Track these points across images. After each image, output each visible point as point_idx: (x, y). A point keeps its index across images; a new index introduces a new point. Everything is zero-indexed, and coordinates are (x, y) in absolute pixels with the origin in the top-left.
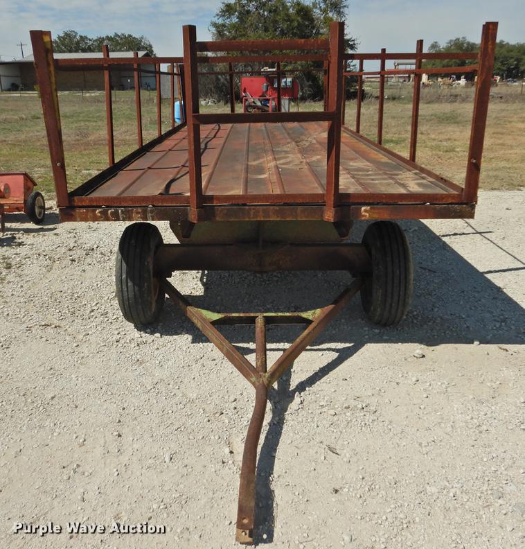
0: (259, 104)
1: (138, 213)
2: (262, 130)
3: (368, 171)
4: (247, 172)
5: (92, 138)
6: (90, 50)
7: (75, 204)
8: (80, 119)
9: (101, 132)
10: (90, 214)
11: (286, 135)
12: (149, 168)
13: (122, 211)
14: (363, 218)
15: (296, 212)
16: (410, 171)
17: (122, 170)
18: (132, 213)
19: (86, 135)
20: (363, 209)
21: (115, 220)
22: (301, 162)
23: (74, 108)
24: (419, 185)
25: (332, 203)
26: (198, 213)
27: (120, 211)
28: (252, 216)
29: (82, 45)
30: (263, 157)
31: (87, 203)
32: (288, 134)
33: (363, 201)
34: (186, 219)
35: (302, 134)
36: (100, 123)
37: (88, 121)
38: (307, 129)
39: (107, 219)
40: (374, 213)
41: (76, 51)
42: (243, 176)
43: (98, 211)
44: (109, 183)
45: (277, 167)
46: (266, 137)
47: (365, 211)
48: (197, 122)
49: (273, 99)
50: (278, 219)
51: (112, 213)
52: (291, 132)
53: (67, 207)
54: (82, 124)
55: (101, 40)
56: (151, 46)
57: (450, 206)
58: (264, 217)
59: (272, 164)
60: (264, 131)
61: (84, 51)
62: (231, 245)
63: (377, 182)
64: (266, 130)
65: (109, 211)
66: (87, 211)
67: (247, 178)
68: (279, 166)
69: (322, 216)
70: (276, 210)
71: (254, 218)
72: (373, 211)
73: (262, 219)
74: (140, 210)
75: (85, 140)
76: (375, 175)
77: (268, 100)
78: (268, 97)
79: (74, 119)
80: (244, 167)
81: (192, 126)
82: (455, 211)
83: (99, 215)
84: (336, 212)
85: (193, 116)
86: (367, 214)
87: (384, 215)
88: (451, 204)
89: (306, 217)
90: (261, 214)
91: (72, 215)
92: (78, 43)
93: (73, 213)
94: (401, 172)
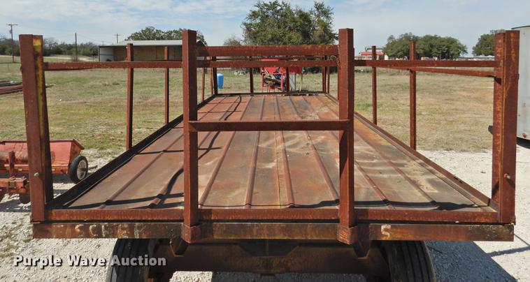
0: (273, 78)
1: (123, 229)
2: (274, 103)
3: (372, 158)
4: (256, 159)
5: (150, 100)
6: (162, 38)
7: (53, 218)
8: (147, 85)
9: (158, 96)
10: (69, 230)
11: (294, 110)
12: (165, 151)
13: (105, 226)
14: (384, 239)
15: (306, 231)
16: (414, 160)
17: (139, 153)
18: (117, 228)
19: (146, 98)
20: (383, 227)
21: (96, 237)
22: (308, 144)
23: (145, 77)
24: (431, 182)
25: (348, 221)
26: (192, 231)
27: (103, 226)
28: (255, 234)
29: (157, 36)
30: (273, 137)
31: (66, 217)
32: (295, 108)
33: (382, 218)
34: (180, 237)
35: (306, 108)
36: (159, 89)
37: (152, 87)
38: (310, 103)
39: (88, 236)
40: (396, 233)
41: (153, 39)
42: (251, 165)
43: (77, 227)
44: (116, 173)
45: (285, 152)
46: (277, 113)
47: (386, 230)
48: (194, 130)
49: (284, 74)
50: (285, 238)
51: (94, 230)
52: (297, 106)
53: (42, 222)
54: (147, 89)
55: (170, 33)
56: (203, 37)
57: (484, 226)
58: (269, 235)
59: (280, 147)
60: (276, 105)
61: (158, 39)
62: (236, 244)
63: (385, 176)
64: (277, 103)
65: (91, 227)
66: (65, 227)
67: (255, 168)
68: (287, 149)
69: (335, 234)
70: (283, 228)
71: (256, 236)
72: (395, 230)
73: (267, 238)
74: (126, 225)
75: (145, 102)
76: (381, 164)
77: (280, 75)
78: (280, 73)
79: (143, 85)
80: (254, 150)
81: (188, 134)
82: (490, 232)
83: (79, 230)
84: (353, 232)
85: (190, 123)
86: (388, 234)
87: (408, 234)
88: (486, 223)
89: (317, 237)
90: (265, 231)
91: (48, 231)
92: (154, 34)
93: (49, 229)
94: (405, 162)
